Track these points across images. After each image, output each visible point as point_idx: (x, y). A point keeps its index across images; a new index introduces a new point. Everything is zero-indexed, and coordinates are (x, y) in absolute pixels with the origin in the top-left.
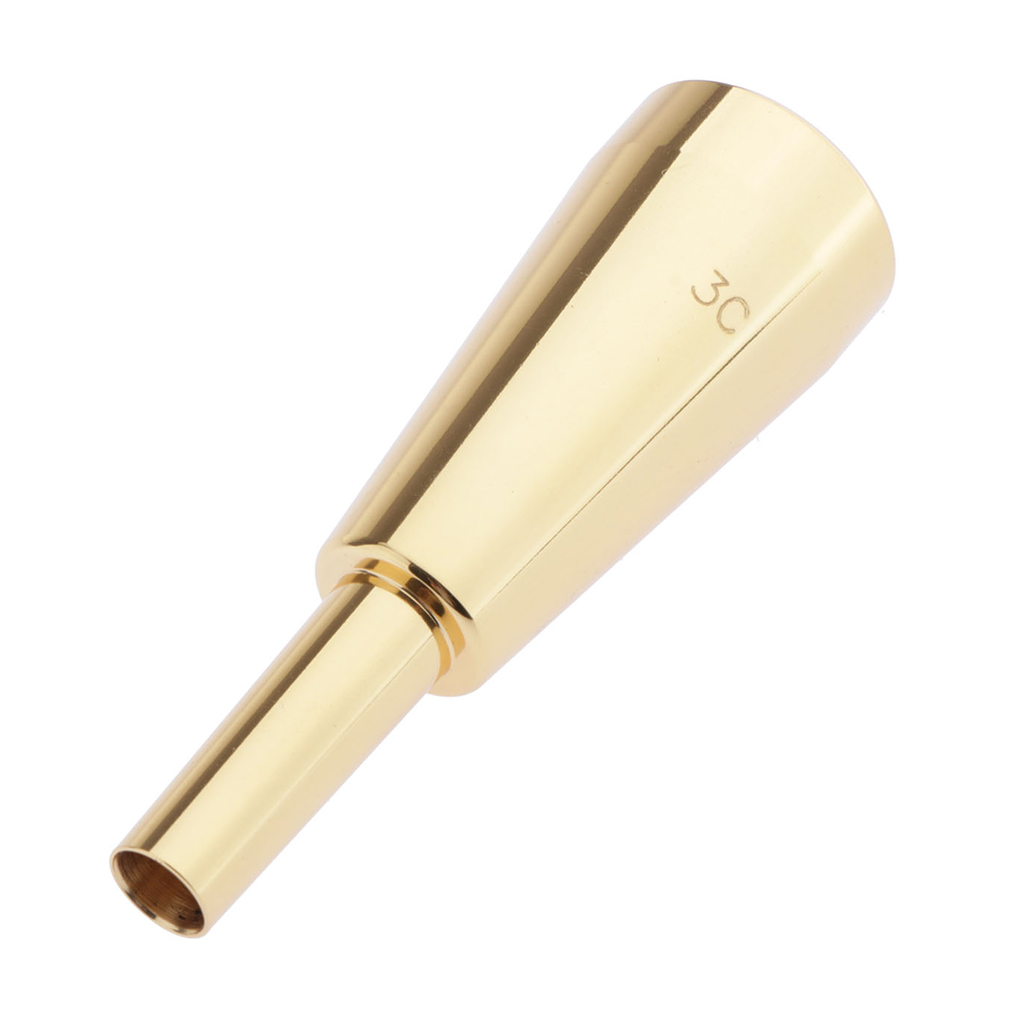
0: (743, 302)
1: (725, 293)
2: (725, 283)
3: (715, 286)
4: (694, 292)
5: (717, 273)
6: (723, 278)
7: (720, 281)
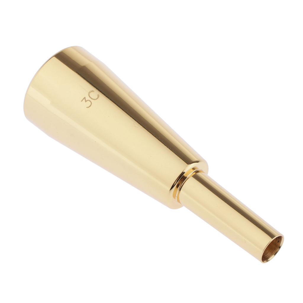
0: (90, 93)
1: (88, 98)
2: (85, 98)
3: (86, 101)
4: (88, 107)
5: (82, 101)
6: (83, 99)
7: (84, 100)
